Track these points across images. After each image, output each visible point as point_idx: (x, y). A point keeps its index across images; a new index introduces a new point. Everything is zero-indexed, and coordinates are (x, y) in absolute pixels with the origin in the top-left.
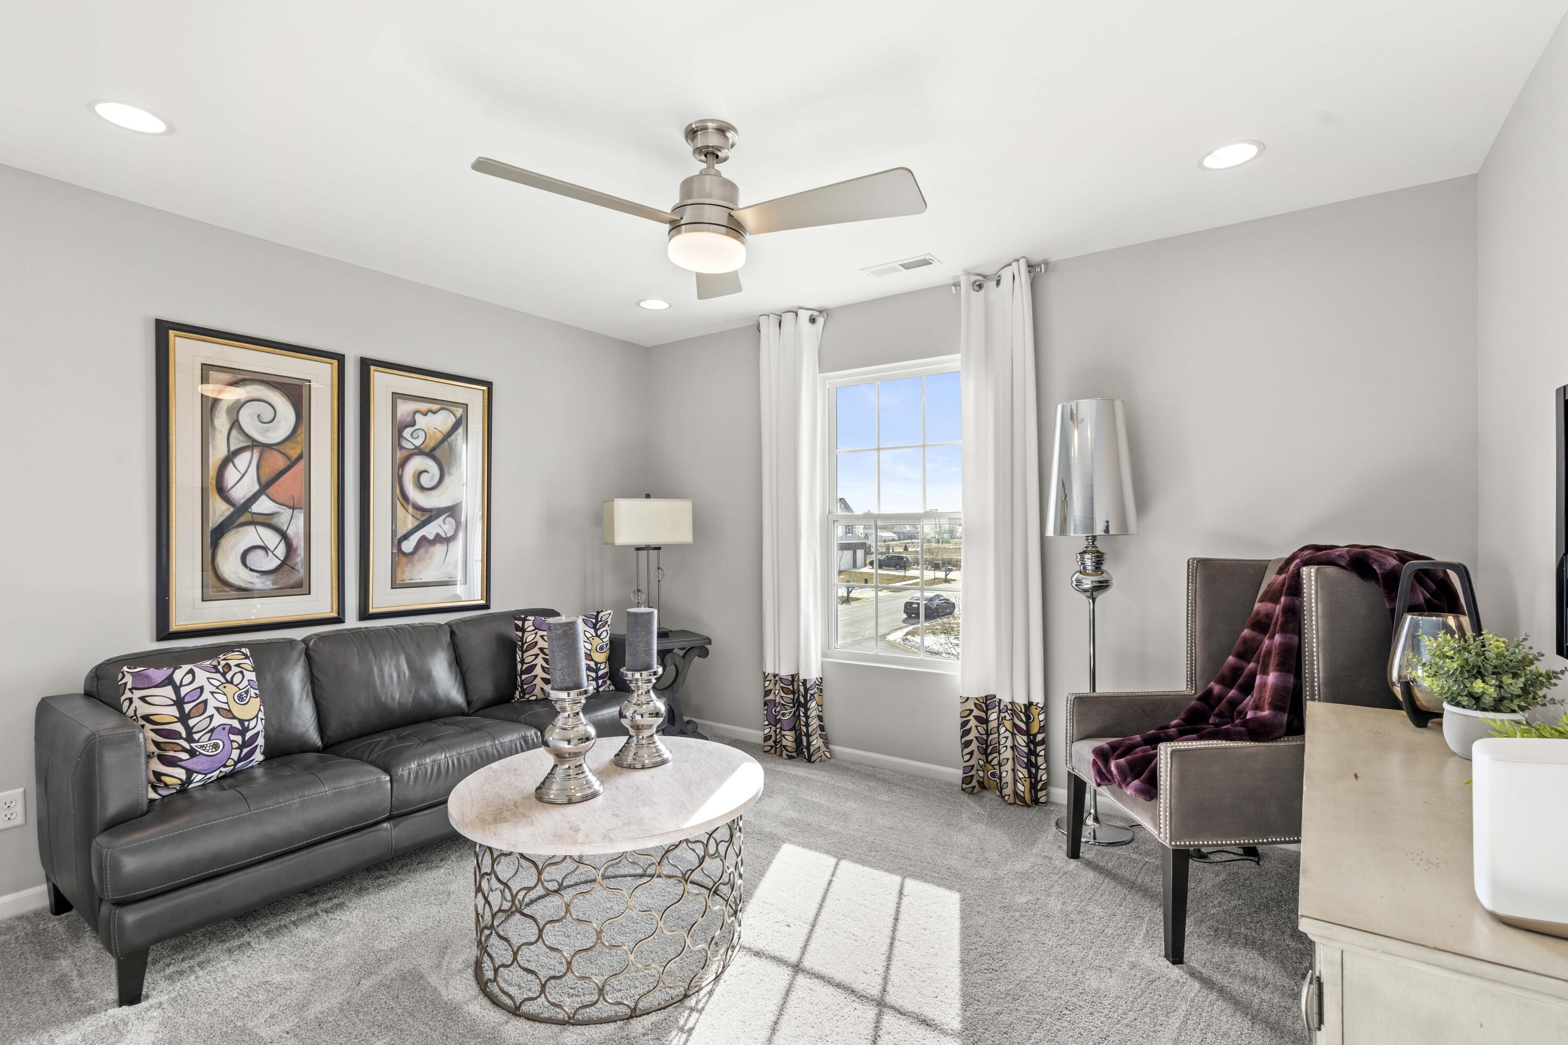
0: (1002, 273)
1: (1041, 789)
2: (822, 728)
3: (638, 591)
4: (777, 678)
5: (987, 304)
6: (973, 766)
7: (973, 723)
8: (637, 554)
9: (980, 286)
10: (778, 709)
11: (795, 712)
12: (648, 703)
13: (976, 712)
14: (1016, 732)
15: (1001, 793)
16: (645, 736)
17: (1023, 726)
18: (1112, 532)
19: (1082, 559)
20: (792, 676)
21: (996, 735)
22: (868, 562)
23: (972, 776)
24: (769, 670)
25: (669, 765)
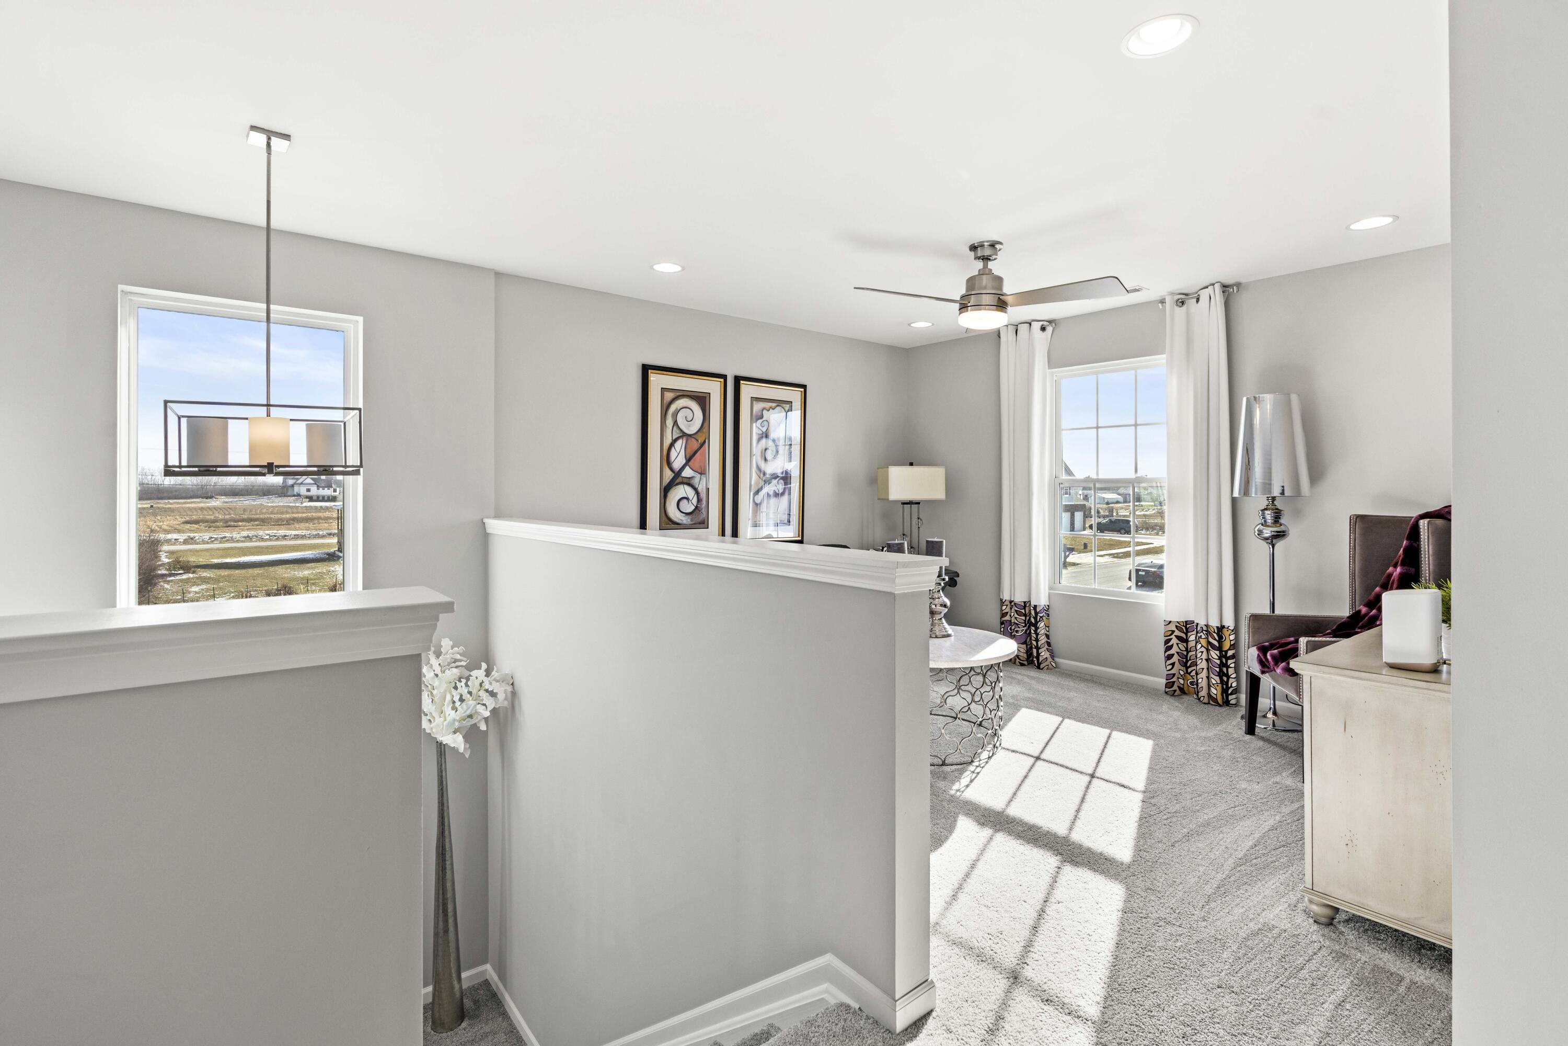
0: (1201, 293)
1: (1231, 694)
2: (1049, 644)
3: (904, 535)
4: (1012, 604)
5: (1189, 318)
6: (1174, 675)
7: (1174, 641)
8: (903, 507)
9: (1183, 303)
10: (1013, 628)
11: (1026, 631)
12: (939, 598)
13: (1177, 633)
14: (1210, 648)
15: (1198, 696)
16: (937, 618)
17: (1216, 643)
18: (1286, 494)
19: (1263, 514)
20: (1025, 602)
21: (1194, 653)
22: (1087, 526)
23: (1174, 682)
24: (1006, 597)
25: (952, 638)
